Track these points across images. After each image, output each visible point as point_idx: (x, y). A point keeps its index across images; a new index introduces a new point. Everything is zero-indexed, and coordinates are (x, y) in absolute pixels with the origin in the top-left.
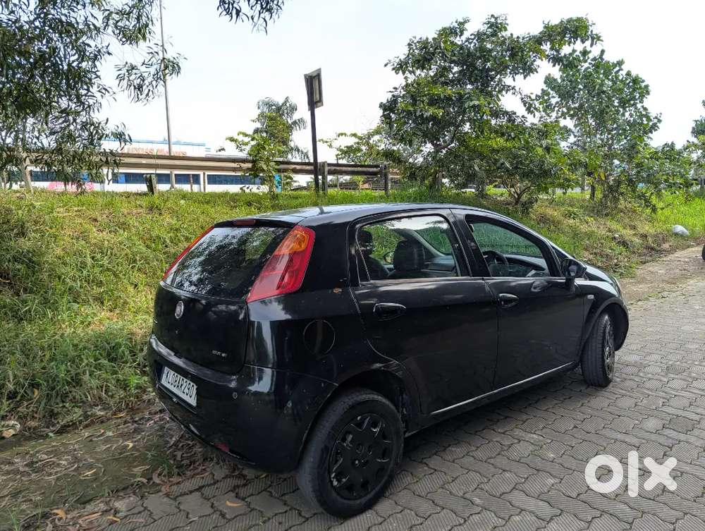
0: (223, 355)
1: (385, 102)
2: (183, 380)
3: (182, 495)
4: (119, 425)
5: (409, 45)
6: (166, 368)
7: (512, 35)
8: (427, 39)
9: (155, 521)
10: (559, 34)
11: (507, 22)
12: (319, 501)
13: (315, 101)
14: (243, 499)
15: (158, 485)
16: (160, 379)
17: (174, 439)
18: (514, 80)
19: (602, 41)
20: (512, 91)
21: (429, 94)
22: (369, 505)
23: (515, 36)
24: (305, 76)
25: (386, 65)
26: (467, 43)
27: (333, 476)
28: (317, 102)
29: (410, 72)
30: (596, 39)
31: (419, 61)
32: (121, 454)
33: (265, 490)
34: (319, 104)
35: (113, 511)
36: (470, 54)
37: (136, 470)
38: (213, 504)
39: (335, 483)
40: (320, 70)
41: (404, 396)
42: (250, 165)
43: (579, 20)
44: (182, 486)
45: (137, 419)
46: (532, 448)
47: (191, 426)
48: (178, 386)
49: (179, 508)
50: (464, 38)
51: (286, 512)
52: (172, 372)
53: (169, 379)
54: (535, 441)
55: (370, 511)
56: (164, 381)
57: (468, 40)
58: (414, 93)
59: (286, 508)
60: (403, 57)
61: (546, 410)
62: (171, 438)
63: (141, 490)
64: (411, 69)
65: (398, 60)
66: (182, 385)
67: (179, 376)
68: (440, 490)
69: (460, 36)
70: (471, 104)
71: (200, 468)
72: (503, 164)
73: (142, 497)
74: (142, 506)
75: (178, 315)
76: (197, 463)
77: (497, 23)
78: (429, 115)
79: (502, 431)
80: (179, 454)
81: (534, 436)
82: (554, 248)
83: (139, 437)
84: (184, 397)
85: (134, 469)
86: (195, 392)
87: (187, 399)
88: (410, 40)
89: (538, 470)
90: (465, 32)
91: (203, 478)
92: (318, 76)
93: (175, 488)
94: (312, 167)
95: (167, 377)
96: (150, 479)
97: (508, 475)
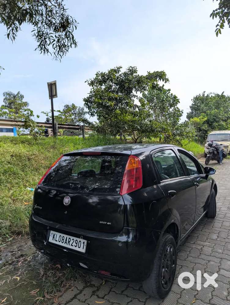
0: (108, 223)
1: (86, 98)
2: (69, 238)
3: (68, 302)
5: (97, 74)
6: (52, 232)
8: (105, 73)
10: (155, 77)
11: (137, 70)
12: (157, 293)
13: (53, 95)
14: (103, 298)
15: (50, 299)
16: (47, 238)
17: (41, 271)
18: (137, 93)
19: (169, 81)
20: (136, 97)
21: (107, 96)
23: (140, 75)
24: (48, 83)
25: (85, 82)
26: (120, 77)
27: (162, 278)
28: (54, 96)
29: (95, 86)
30: (167, 80)
31: (100, 82)
32: (16, 285)
34: (55, 97)
36: (122, 81)
37: (33, 292)
38: (89, 304)
40: (56, 81)
42: (23, 124)
43: (162, 72)
44: (64, 297)
46: (210, 249)
47: (81, 264)
48: (65, 242)
50: (119, 74)
51: (131, 301)
52: (59, 234)
53: (56, 239)
54: (209, 245)
56: (51, 240)
57: (120, 75)
58: (96, 94)
59: (130, 299)
60: (93, 79)
64: (96, 85)
65: (91, 81)
66: (69, 242)
67: (65, 236)
69: (118, 73)
70: (126, 101)
71: (68, 285)
72: (137, 127)
75: (66, 204)
76: (64, 283)
77: (133, 70)
78: (109, 104)
79: (193, 243)
83: (20, 273)
84: (73, 248)
85: (31, 292)
86: (82, 244)
87: (77, 249)
88: (97, 72)
89: (221, 259)
90: (120, 72)
91: (72, 290)
92: (55, 84)
93: (60, 299)
94: (51, 125)
95: (54, 237)
96: (44, 297)
97: (212, 263)
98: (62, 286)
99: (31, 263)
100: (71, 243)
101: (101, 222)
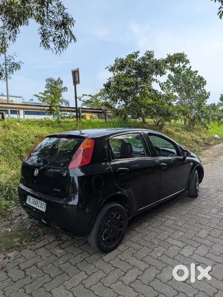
0: (59, 190)
1: (106, 83)
2: (38, 201)
3: (37, 249)
4: (2, 222)
5: (116, 61)
6: (29, 196)
7: (156, 59)
8: (123, 59)
9: (28, 260)
10: (174, 59)
11: (153, 54)
12: (97, 247)
14: (63, 249)
15: (25, 246)
16: (25, 201)
17: (28, 227)
18: (156, 77)
19: (190, 63)
20: (156, 81)
21: (124, 81)
22: (115, 248)
23: (157, 59)
24: (72, 71)
25: (106, 68)
27: (103, 236)
28: (77, 82)
29: (116, 72)
30: (188, 62)
31: (119, 67)
32: (6, 234)
33: (72, 245)
34: (78, 83)
35: (8, 258)
36: (140, 66)
37: (15, 240)
38: (51, 252)
39: (104, 239)
40: (79, 68)
41: (127, 204)
42: (48, 108)
43: (181, 54)
44: (36, 245)
45: (10, 219)
46: (173, 222)
47: (43, 220)
48: (35, 204)
49: (37, 254)
50: (137, 59)
51: (82, 252)
52: (32, 198)
53: (31, 201)
54: (173, 219)
55: (116, 250)
56: (28, 202)
57: (139, 60)
58: (118, 80)
59: (82, 251)
60: (113, 65)
61: (176, 207)
62: (27, 226)
63: (19, 248)
64: (116, 70)
65: (111, 67)
66: (37, 204)
67: (36, 199)
68: (141, 240)
69: (136, 58)
70: (141, 86)
71: (42, 238)
72: (153, 110)
73: (20, 251)
74: (21, 255)
75: (35, 175)
76: (41, 236)
77: (150, 54)
78: (124, 90)
79: (161, 216)
80: (32, 233)
81: (173, 217)
82: (179, 146)
83: (13, 226)
84: (39, 208)
85: (14, 240)
86: (44, 206)
87: (41, 209)
88: (116, 59)
89: (176, 230)
90: (138, 57)
91: (44, 242)
92: (78, 71)
93: (33, 246)
94: (75, 110)
95: (29, 200)
96: (22, 243)
97: (165, 232)
98: (39, 238)
99: (24, 221)
100: (38, 204)
101: (54, 189)
